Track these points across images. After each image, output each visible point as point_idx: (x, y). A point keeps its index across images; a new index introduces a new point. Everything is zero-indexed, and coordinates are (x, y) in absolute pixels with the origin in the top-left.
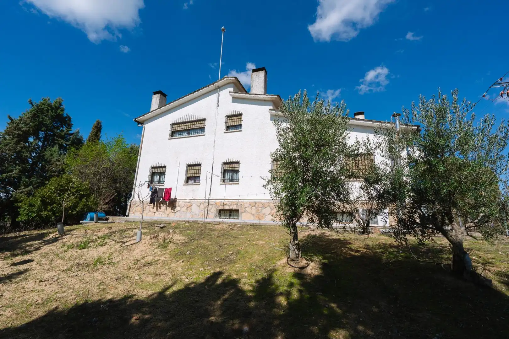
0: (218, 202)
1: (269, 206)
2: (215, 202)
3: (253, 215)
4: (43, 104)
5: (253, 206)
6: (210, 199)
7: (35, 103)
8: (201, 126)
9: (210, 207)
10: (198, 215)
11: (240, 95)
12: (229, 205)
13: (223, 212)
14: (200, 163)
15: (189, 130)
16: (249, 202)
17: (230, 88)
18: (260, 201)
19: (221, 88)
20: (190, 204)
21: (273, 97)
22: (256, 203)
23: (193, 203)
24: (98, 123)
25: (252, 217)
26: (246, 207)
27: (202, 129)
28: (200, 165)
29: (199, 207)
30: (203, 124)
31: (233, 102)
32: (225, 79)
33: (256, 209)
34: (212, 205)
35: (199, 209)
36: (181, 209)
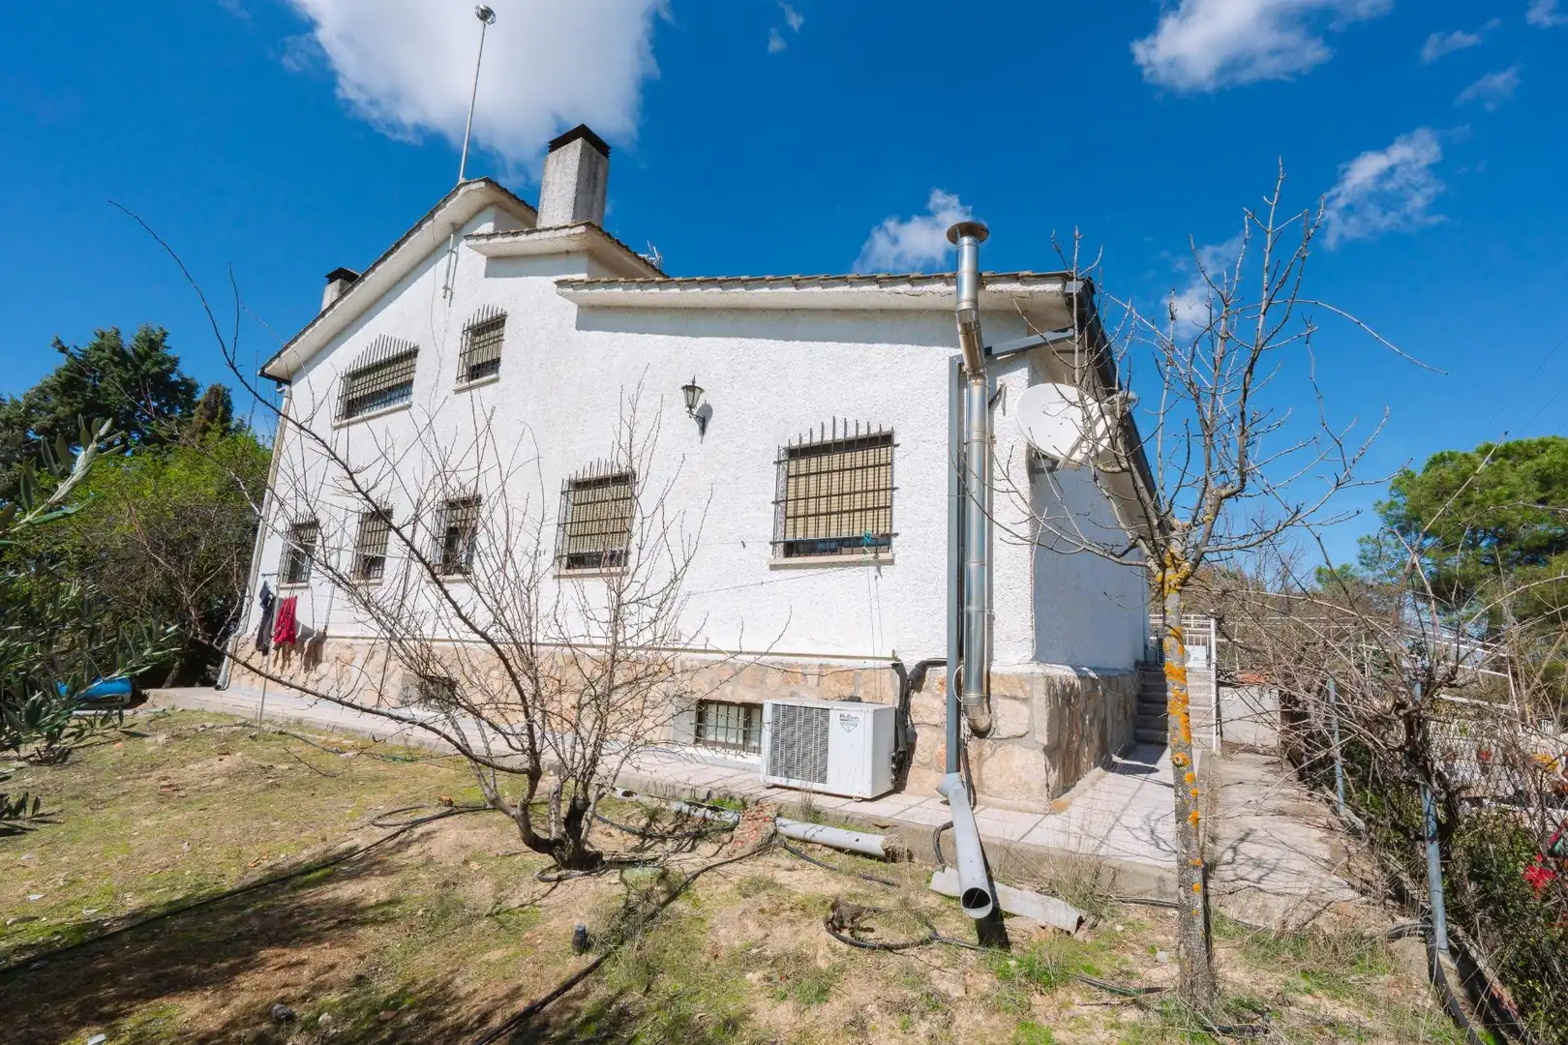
4: (99, 348)
5: (492, 669)
7: (76, 347)
10: (361, 692)
14: (391, 508)
20: (350, 651)
23: (357, 649)
26: (476, 671)
31: (487, 274)
34: (397, 658)
35: (366, 671)
36: (329, 671)
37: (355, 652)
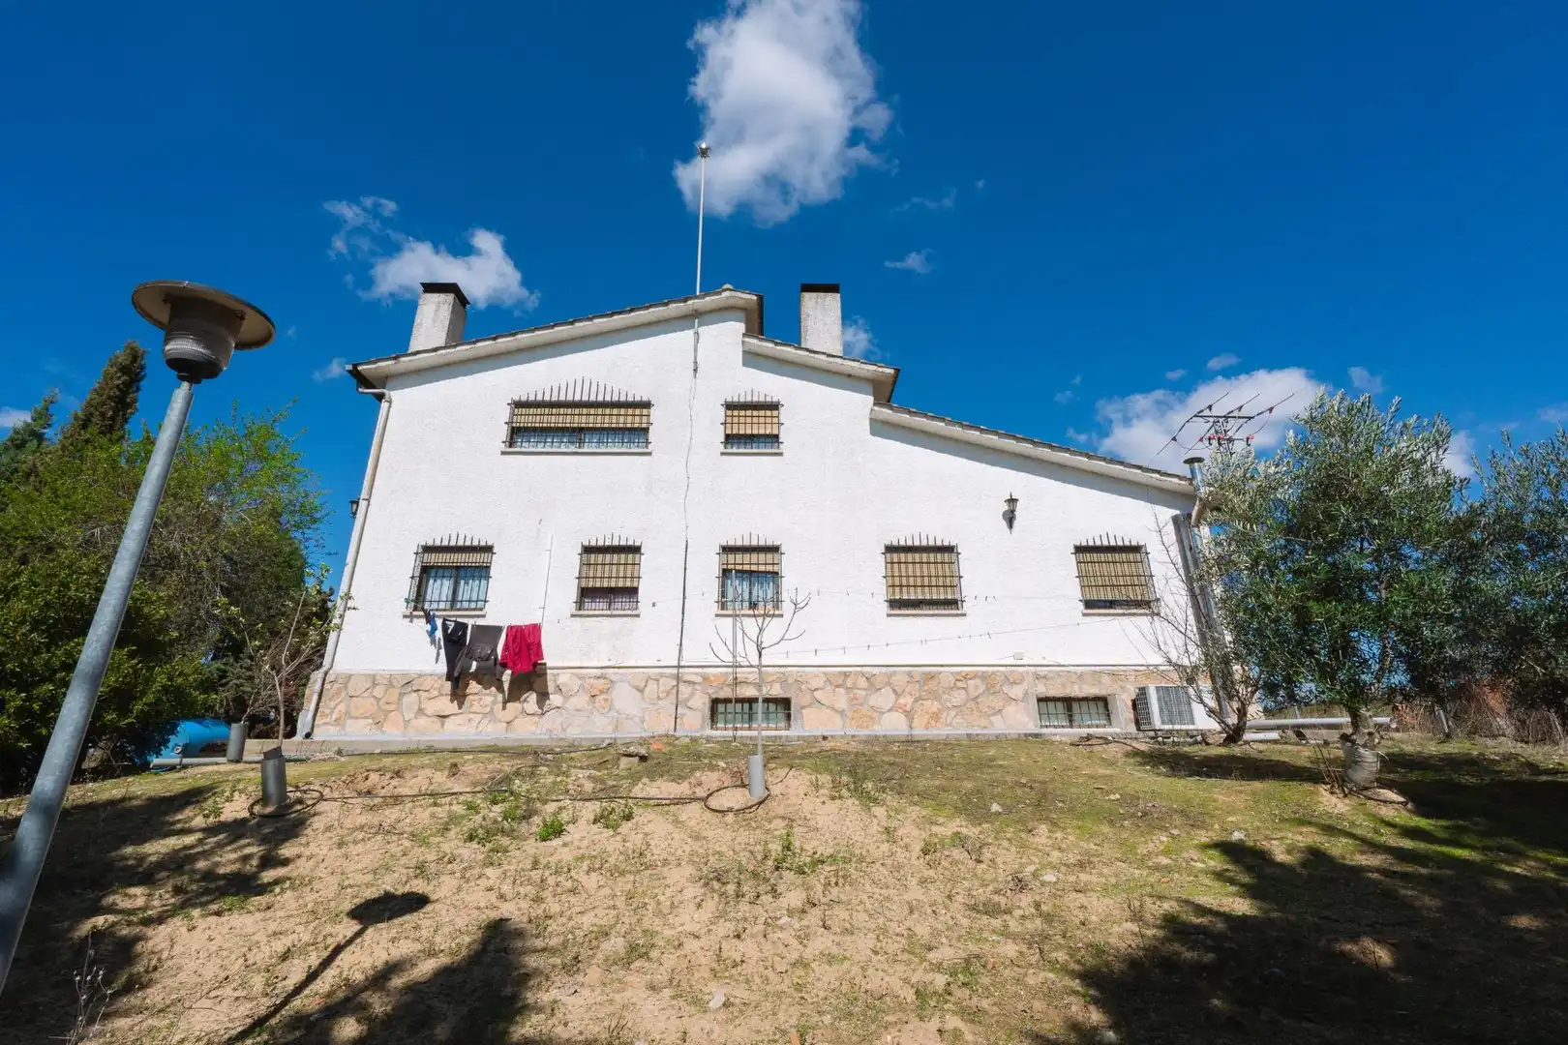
0: (715, 676)
1: (889, 684)
2: (702, 675)
3: (842, 713)
5: (837, 687)
6: (682, 664)
8: (637, 423)
9: (685, 690)
11: (778, 348)
14: (637, 544)
15: (581, 429)
16: (826, 674)
17: (732, 323)
18: (859, 669)
19: (706, 317)
20: (602, 681)
21: (880, 369)
22: (846, 675)
23: (615, 678)
24: (135, 356)
25: (838, 720)
26: (816, 690)
27: (639, 434)
28: (635, 550)
29: (641, 691)
30: (645, 419)
31: (745, 364)
32: (725, 294)
33: (847, 693)
34: (691, 683)
35: (643, 698)
36: (565, 702)
37: (612, 682)
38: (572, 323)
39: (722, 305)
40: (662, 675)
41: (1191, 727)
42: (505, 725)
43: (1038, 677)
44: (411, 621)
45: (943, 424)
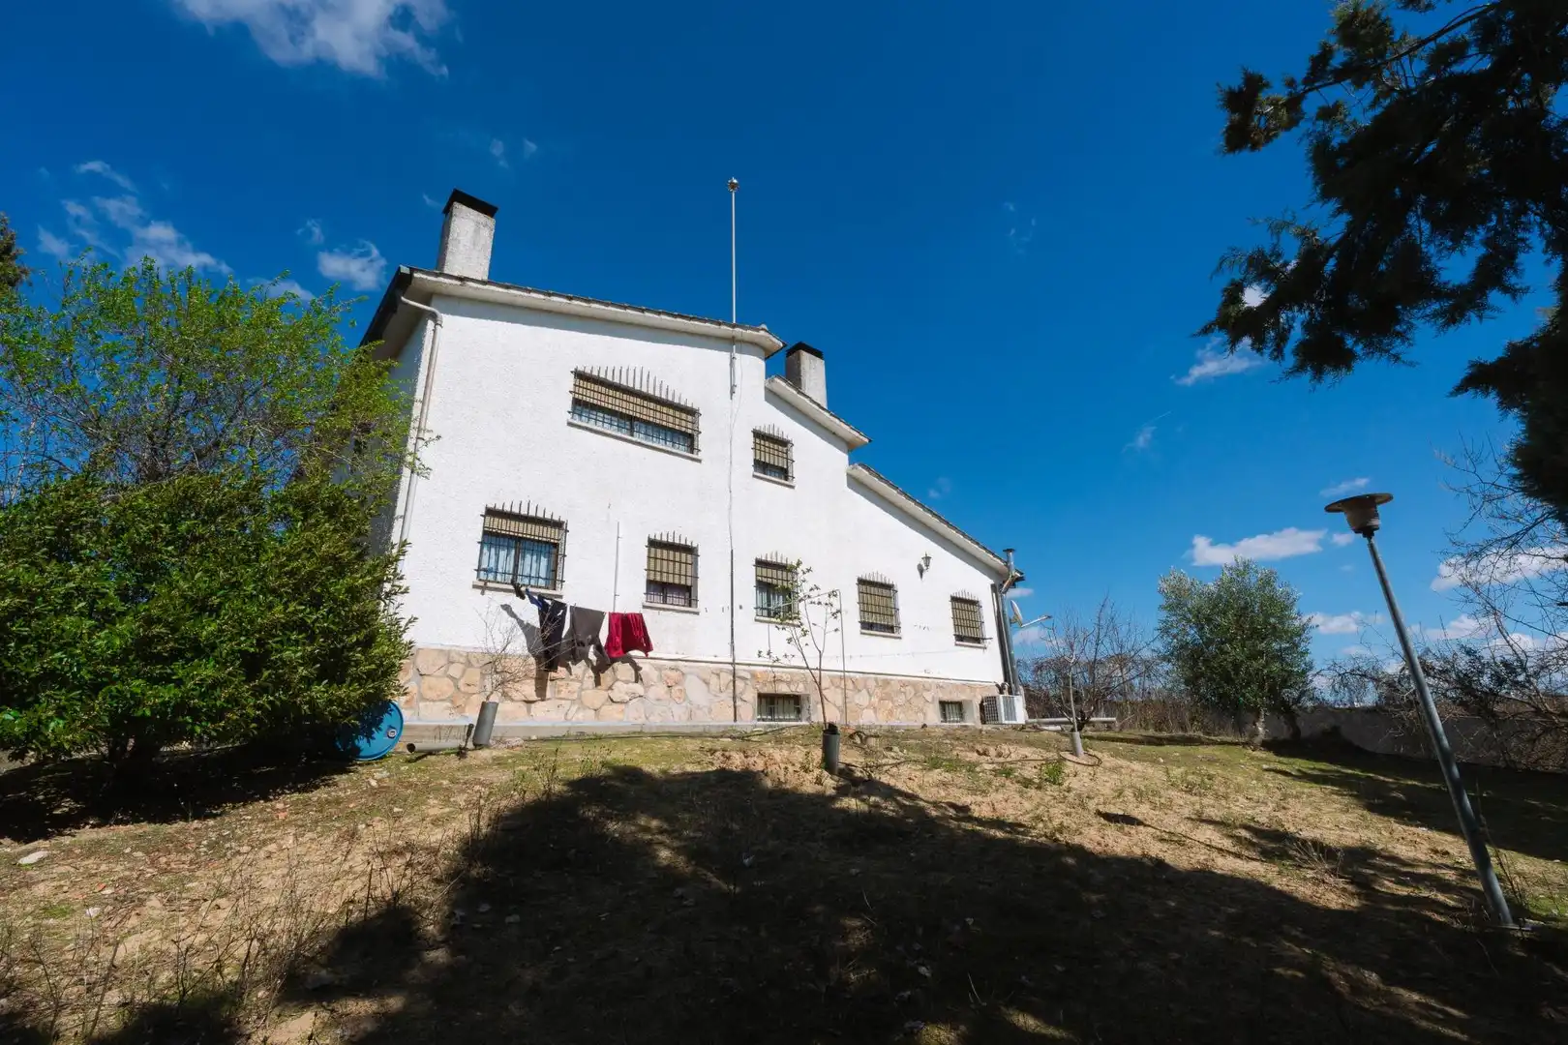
0: (757, 673)
1: (865, 687)
2: (749, 671)
3: (840, 708)
6: (735, 661)
9: (740, 685)
10: (706, 710)
12: (788, 683)
13: (781, 701)
14: (694, 545)
15: (634, 418)
16: (829, 676)
17: (757, 358)
18: (847, 674)
19: (740, 347)
20: (676, 673)
23: (684, 670)
25: (838, 714)
26: (825, 689)
28: (691, 550)
29: (707, 684)
31: (766, 399)
32: (760, 332)
34: (744, 679)
35: (709, 691)
36: (646, 692)
37: (683, 674)
38: (643, 311)
39: (756, 340)
40: (721, 670)
41: (1014, 722)
42: (593, 712)
43: (939, 686)
44: (483, 593)
45: (895, 492)
